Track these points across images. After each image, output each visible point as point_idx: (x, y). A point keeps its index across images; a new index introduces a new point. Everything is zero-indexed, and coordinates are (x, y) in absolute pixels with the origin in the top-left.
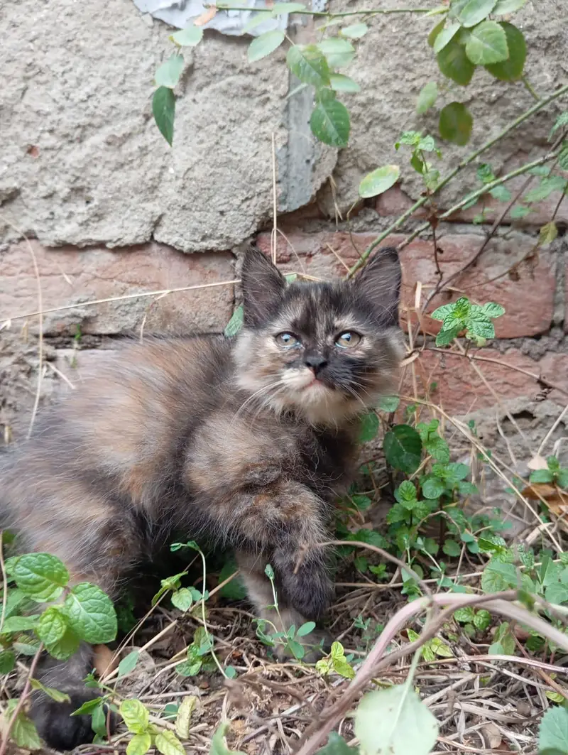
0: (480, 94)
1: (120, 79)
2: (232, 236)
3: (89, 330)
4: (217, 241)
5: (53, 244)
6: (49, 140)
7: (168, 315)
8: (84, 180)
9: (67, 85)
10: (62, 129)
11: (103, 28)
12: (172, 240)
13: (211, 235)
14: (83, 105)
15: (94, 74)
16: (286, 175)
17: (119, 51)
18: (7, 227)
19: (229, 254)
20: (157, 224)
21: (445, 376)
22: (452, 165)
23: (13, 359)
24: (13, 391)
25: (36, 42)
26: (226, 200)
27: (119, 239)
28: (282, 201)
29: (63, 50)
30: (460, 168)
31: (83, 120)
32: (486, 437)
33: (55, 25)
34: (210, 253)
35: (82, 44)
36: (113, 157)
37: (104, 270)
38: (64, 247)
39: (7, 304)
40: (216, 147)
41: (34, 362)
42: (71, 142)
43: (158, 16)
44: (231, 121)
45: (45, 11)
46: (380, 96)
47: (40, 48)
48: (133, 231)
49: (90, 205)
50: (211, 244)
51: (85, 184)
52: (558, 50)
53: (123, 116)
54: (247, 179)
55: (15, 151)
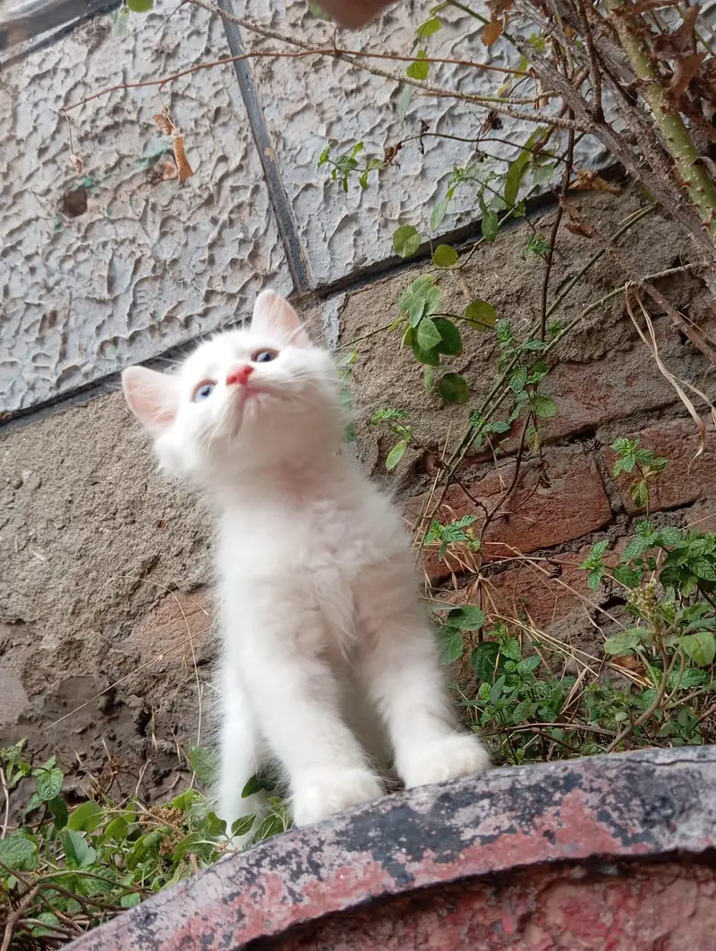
0: (474, 357)
5: (189, 588)
6: (172, 513)
8: (201, 532)
10: (178, 502)
18: (155, 587)
21: (533, 590)
23: (178, 689)
24: (181, 716)
32: (584, 633)
38: (198, 588)
42: (187, 508)
46: (397, 391)
49: (211, 550)
51: (202, 535)
52: (527, 297)
55: (150, 529)
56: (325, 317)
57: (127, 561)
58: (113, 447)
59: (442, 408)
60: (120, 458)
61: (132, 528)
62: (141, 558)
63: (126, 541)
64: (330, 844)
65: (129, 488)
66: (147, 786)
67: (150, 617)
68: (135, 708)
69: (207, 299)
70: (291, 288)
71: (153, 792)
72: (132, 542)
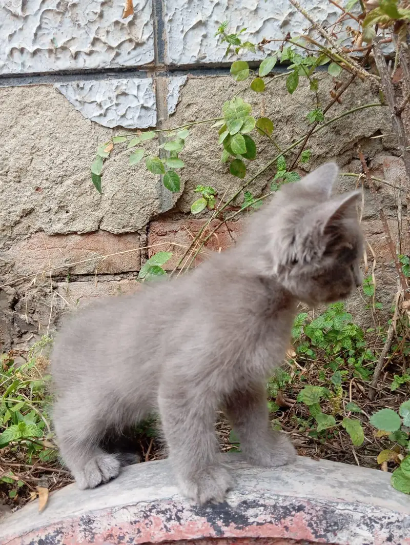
1: (78, 152)
2: (137, 225)
3: (72, 273)
4: (130, 228)
5: (52, 234)
6: (47, 184)
7: (109, 264)
8: (64, 202)
9: (52, 156)
10: (52, 178)
11: (67, 127)
12: (109, 229)
13: (127, 225)
14: (61, 166)
15: (65, 150)
16: (161, 195)
17: (76, 138)
18: (29, 226)
19: (136, 233)
20: (101, 222)
22: (241, 185)
23: (37, 289)
24: (38, 305)
25: (35, 134)
26: (133, 208)
27: (83, 230)
28: (160, 208)
29: (48, 139)
30: (244, 187)
31: (61, 173)
33: (43, 126)
34: (127, 234)
35: (58, 135)
36: (77, 190)
37: (77, 244)
38: (57, 235)
39: (33, 263)
40: (126, 183)
41: (48, 290)
42: (57, 184)
43: (93, 120)
44: (133, 170)
45: (38, 119)
46: (204, 154)
47: (37, 138)
48: (90, 226)
49: (68, 214)
50: (128, 230)
51: (65, 204)
52: (293, 121)
53: (80, 170)
54: (142, 198)
55: (30, 190)
56: (170, 88)
57: (12, 205)
58: (11, 127)
59: (226, 173)
60: (15, 136)
61: (17, 185)
62: (22, 206)
63: (13, 192)
64: (187, 510)
65: (19, 159)
66: (13, 337)
67: (24, 243)
68: (10, 295)
69: (93, 44)
70: (153, 58)
71: (16, 340)
72: (17, 195)
